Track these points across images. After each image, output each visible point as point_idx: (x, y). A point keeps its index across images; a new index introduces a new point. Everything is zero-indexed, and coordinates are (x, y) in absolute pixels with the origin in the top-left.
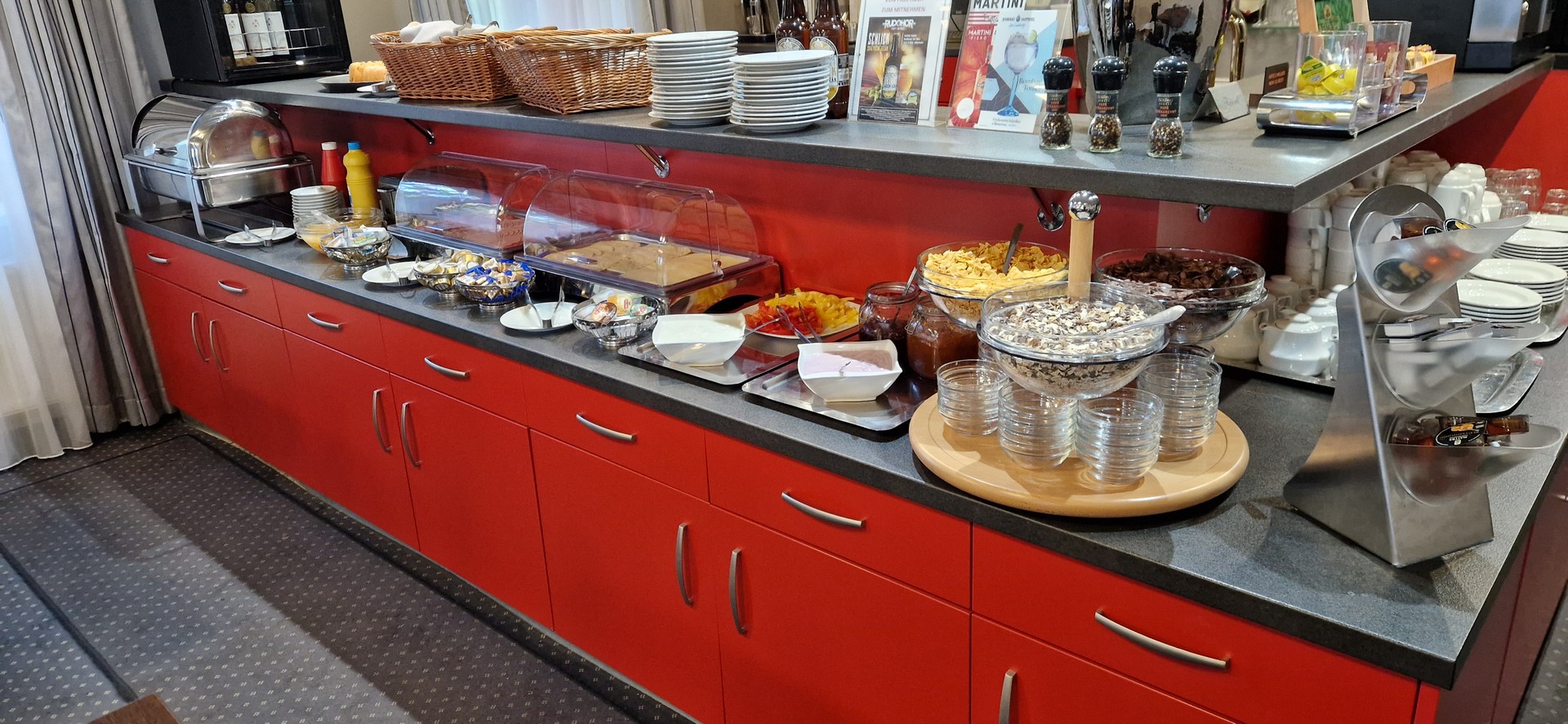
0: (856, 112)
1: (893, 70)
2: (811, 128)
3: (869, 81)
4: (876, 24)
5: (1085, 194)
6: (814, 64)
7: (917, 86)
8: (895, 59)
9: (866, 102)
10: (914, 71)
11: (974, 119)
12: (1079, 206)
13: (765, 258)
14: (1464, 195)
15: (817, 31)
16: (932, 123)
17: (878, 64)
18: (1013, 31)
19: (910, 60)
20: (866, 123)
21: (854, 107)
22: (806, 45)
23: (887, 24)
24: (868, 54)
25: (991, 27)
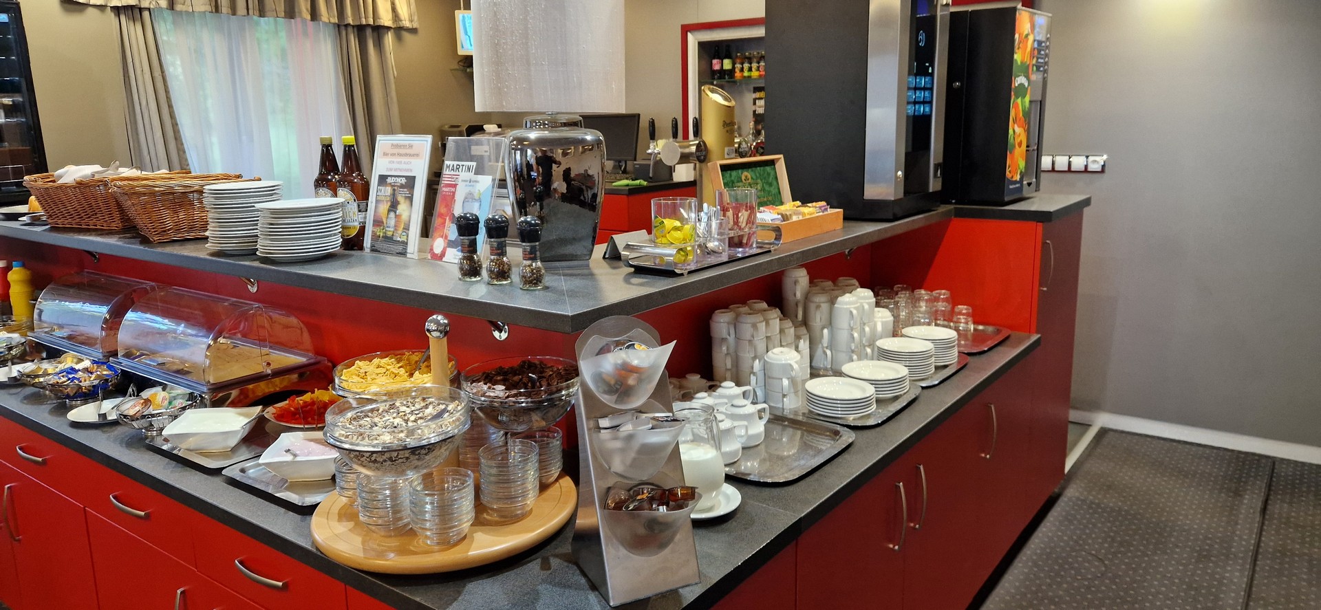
0: (369, 246)
1: (392, 215)
2: (328, 257)
3: (378, 223)
4: (383, 179)
5: (440, 317)
6: (342, 205)
7: (407, 228)
8: (394, 206)
9: (375, 237)
10: (405, 216)
11: (443, 254)
12: (433, 326)
13: (319, 358)
15: (342, 183)
16: (416, 256)
17: (384, 208)
18: (468, 190)
19: (403, 208)
20: (375, 254)
21: (367, 242)
22: (335, 195)
23: (389, 180)
24: (377, 201)
25: (455, 186)
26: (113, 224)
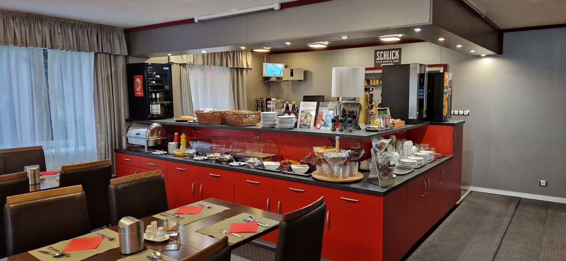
0: (299, 126)
1: (306, 119)
2: (291, 129)
3: (301, 121)
4: (303, 112)
5: (338, 137)
6: (292, 118)
7: (310, 122)
8: (306, 118)
9: (301, 125)
10: (309, 120)
11: (320, 128)
12: (337, 138)
13: (279, 154)
14: (408, 146)
15: (292, 112)
16: (313, 128)
17: (303, 118)
18: (326, 114)
19: (309, 118)
20: (301, 128)
21: (298, 126)
22: (290, 115)
23: (304, 112)
24: (301, 117)
25: (323, 113)
26: (219, 123)
